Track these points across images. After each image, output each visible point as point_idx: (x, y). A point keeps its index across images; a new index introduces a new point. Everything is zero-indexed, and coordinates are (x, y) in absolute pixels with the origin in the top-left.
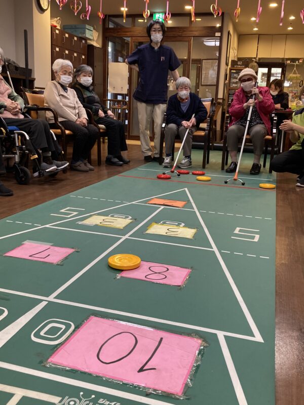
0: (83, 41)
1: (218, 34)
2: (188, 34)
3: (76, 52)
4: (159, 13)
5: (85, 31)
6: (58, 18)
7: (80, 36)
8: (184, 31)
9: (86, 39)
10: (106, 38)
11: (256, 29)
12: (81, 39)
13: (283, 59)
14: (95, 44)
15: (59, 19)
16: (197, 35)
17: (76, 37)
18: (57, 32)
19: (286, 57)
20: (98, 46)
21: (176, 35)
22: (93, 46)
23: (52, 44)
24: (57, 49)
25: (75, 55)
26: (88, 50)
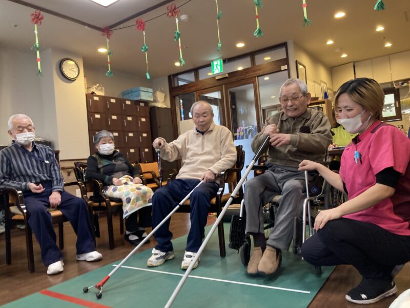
0: (142, 104)
1: (284, 67)
2: (251, 74)
3: (129, 116)
4: (217, 59)
5: (139, 93)
6: (97, 85)
7: (136, 99)
8: (247, 73)
9: (146, 103)
10: (174, 97)
11: (344, 56)
12: (138, 102)
13: (391, 83)
14: (160, 105)
15: (99, 86)
16: (261, 74)
17: (129, 100)
18: (96, 98)
19: (394, 80)
20: (166, 107)
21: (239, 80)
22: (154, 107)
23: (88, 112)
24: (98, 116)
25: (130, 119)
26: (150, 112)
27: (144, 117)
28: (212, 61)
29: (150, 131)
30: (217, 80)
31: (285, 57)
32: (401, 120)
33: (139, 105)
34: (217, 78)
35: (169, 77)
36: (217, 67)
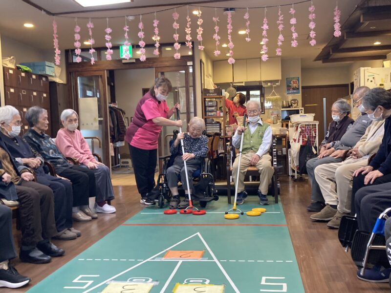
0: (44, 79)
1: (190, 63)
3: (35, 91)
4: (127, 45)
5: (44, 68)
6: (12, 57)
7: (40, 73)
8: (154, 62)
9: (46, 77)
10: (70, 73)
12: (40, 77)
13: (260, 82)
14: (58, 80)
17: (34, 74)
18: (11, 72)
19: (263, 80)
20: (62, 82)
22: (54, 82)
23: (5, 86)
24: (12, 90)
25: (35, 94)
26: (50, 87)
27: (45, 93)
28: (121, 45)
29: (50, 107)
30: (124, 63)
31: (192, 54)
32: (264, 113)
33: (42, 79)
34: (124, 61)
35: (66, 52)
36: (126, 51)
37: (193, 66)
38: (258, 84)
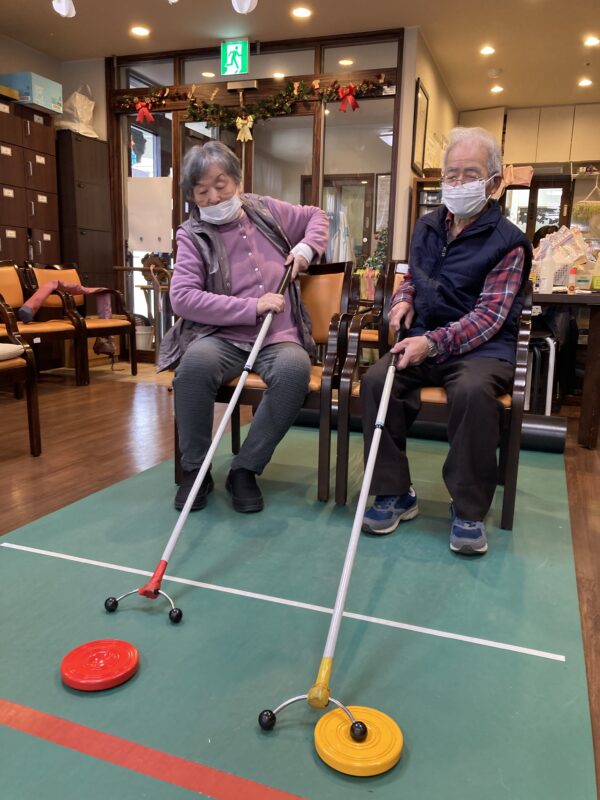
0: (38, 119)
1: (390, 91)
3: (6, 144)
4: (234, 40)
9: (48, 116)
10: (117, 116)
11: (497, 89)
14: (82, 128)
19: (573, 160)
20: (95, 136)
22: (69, 132)
25: (6, 151)
26: (57, 142)
27: (42, 154)
28: (224, 41)
29: (56, 192)
30: (231, 91)
31: (395, 65)
33: (32, 120)
34: (230, 86)
35: (109, 62)
36: (233, 58)
37: (397, 97)
38: (561, 171)
